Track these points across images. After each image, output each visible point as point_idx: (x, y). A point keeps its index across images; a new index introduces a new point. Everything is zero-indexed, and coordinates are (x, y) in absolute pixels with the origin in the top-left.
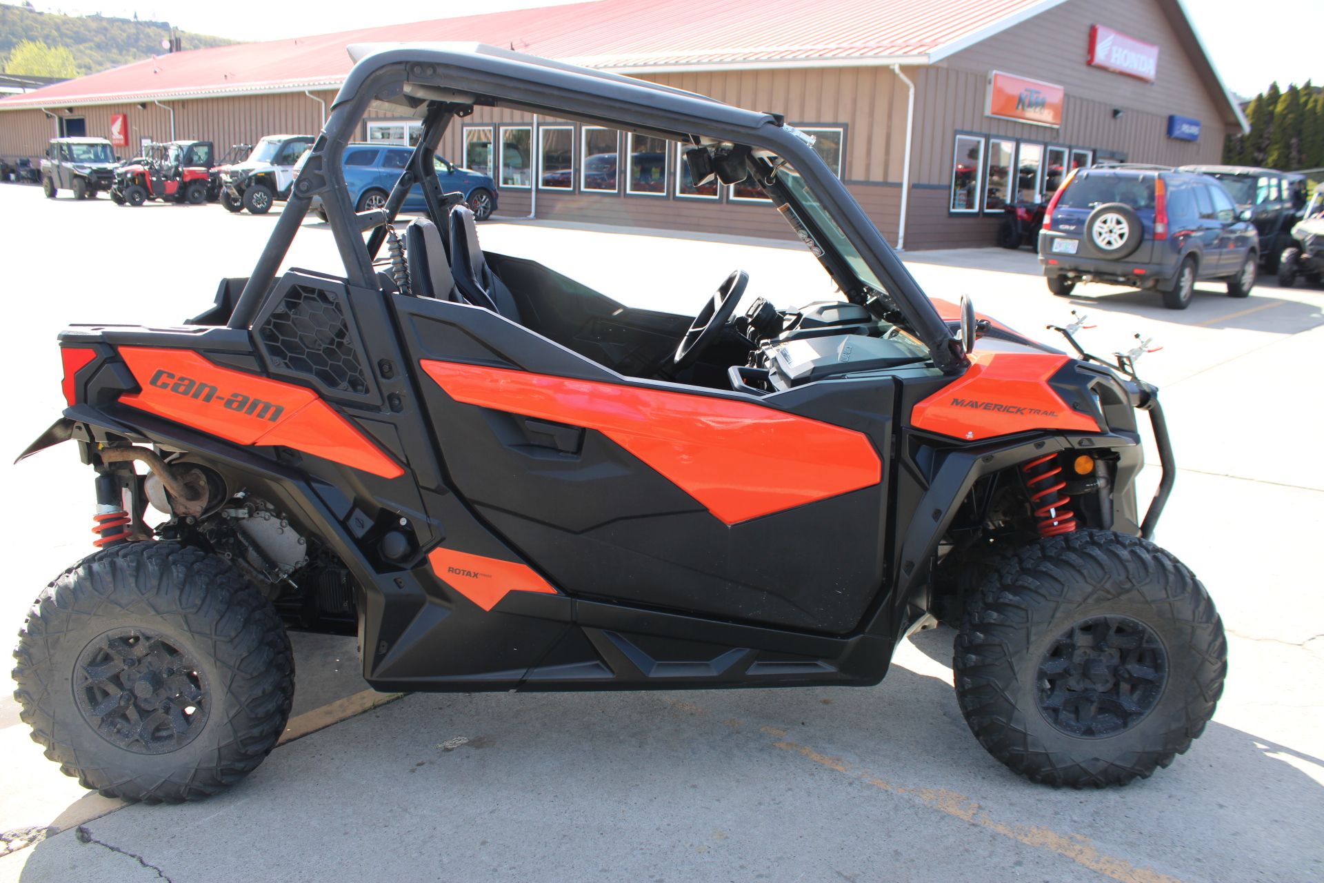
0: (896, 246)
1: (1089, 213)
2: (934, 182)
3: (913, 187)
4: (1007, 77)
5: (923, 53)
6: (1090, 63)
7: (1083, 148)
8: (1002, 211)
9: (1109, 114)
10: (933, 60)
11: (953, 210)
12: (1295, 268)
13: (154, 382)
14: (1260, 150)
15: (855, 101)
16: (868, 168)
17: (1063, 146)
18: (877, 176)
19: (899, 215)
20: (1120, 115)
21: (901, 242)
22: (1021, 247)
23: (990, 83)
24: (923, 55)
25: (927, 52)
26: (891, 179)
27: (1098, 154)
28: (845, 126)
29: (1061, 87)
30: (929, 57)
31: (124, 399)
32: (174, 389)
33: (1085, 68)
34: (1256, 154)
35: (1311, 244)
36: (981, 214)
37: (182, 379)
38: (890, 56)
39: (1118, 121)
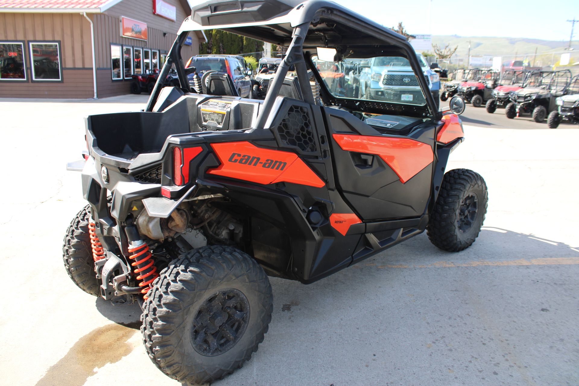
0: (94, 96)
1: (202, 75)
2: (105, 67)
3: (97, 69)
4: (129, 19)
5: (97, 7)
6: (154, 13)
7: (155, 49)
8: (131, 78)
9: (162, 35)
10: (102, 11)
11: (113, 79)
12: (258, 92)
13: (230, 160)
14: (209, 48)
15: (63, 30)
16: (74, 61)
17: (148, 49)
18: (79, 65)
19: (93, 83)
20: (167, 35)
21: (95, 95)
22: (142, 93)
23: (121, 22)
24: (97, 9)
25: (99, 7)
26: (87, 66)
27: (161, 52)
28: (59, 42)
29: (146, 23)
30: (100, 9)
31: (213, 172)
32: (240, 162)
33: (152, 15)
34: (208, 50)
35: (262, 83)
36: (124, 80)
37: (244, 156)
38: (81, 8)
39: (166, 37)
